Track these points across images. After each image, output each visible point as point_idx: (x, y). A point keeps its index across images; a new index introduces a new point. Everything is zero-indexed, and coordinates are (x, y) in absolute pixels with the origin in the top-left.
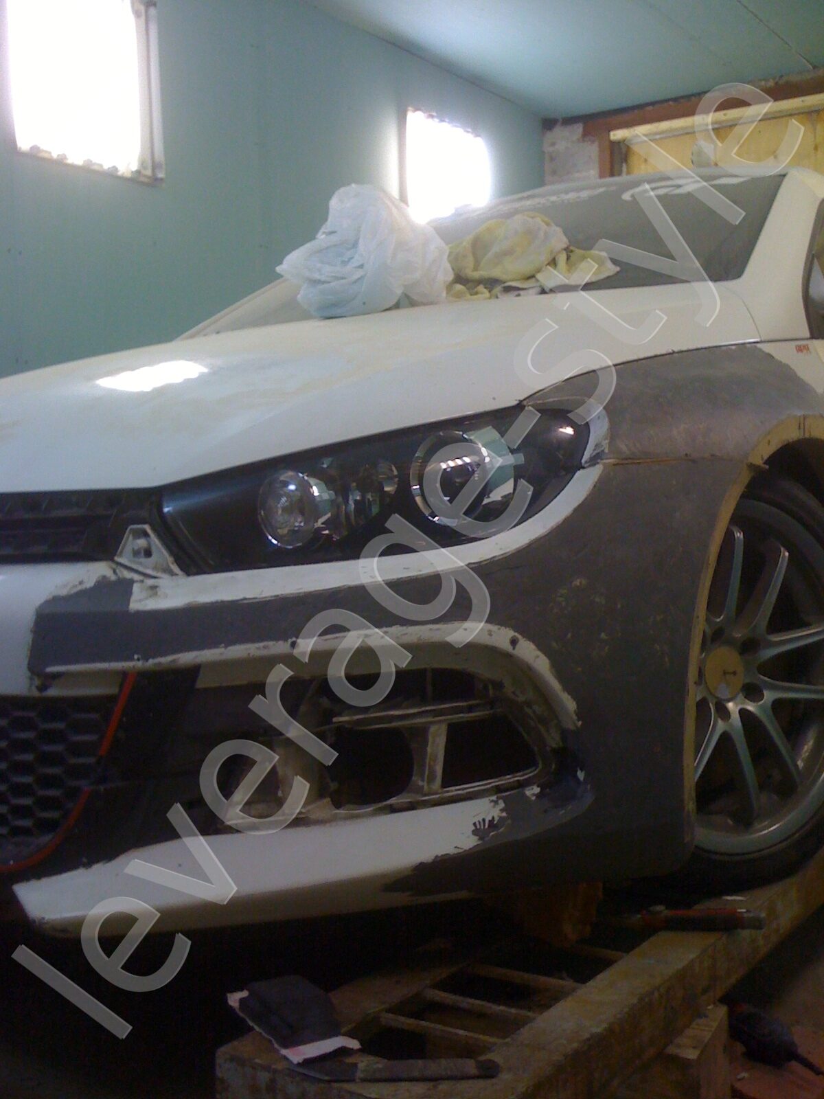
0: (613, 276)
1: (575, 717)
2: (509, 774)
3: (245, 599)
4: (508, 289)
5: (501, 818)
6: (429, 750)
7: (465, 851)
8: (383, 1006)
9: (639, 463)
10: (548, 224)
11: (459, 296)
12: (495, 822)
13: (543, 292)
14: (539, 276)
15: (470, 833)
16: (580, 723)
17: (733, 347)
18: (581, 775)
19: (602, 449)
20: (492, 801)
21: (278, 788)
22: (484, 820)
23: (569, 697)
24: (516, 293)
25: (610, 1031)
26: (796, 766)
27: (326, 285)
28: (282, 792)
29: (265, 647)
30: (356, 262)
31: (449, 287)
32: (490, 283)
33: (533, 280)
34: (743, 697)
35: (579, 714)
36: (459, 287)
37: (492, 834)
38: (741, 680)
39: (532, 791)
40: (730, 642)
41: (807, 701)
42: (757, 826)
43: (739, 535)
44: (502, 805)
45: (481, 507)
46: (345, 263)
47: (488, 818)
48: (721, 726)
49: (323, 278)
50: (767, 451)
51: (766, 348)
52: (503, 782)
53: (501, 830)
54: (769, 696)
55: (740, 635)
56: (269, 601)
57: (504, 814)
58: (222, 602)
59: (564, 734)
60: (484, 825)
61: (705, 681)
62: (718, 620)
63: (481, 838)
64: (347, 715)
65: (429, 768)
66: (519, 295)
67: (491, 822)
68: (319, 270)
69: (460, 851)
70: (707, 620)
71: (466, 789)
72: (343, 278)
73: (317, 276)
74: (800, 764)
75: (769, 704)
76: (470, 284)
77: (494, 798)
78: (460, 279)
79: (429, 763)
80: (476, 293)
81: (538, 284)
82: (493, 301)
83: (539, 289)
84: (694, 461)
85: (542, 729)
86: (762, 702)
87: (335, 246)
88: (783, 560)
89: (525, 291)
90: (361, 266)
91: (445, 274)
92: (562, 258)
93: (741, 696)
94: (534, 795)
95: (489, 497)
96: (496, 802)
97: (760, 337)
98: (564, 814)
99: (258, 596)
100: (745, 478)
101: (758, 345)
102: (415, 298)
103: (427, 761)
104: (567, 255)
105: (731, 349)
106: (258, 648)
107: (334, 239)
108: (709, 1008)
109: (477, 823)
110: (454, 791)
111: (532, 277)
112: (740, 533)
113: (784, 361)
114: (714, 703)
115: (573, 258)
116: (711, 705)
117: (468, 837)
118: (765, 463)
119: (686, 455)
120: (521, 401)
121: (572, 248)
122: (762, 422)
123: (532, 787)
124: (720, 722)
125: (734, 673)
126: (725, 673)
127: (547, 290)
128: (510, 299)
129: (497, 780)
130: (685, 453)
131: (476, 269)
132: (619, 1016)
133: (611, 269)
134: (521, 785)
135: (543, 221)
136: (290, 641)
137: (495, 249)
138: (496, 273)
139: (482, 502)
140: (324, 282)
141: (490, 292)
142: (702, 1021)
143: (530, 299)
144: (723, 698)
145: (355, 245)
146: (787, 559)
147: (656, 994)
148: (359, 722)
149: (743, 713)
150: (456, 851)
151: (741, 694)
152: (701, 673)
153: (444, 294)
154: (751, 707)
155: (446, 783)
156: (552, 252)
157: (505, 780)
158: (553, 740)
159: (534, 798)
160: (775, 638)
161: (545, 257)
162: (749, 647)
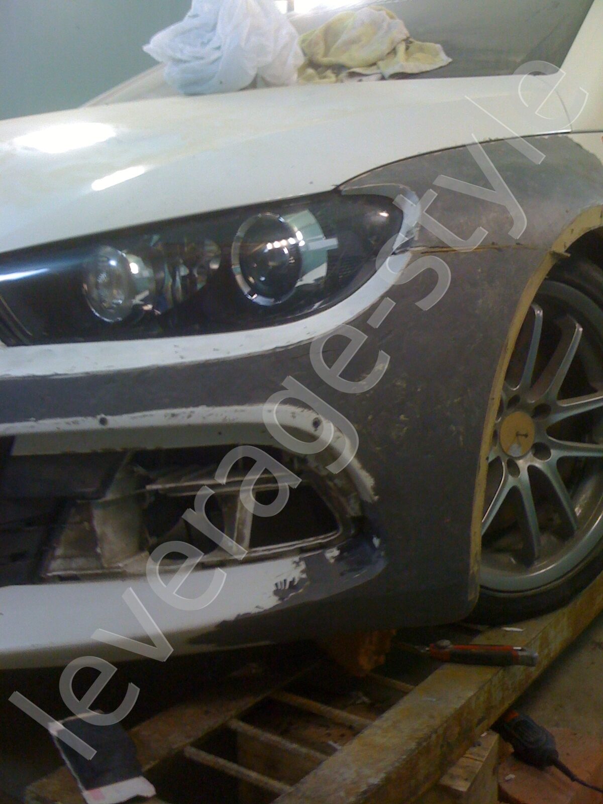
0: (445, 66)
1: (372, 493)
2: (312, 537)
3: (57, 374)
4: (353, 75)
5: (301, 580)
6: (238, 515)
7: (265, 610)
8: (188, 741)
9: (447, 251)
10: (392, 17)
11: (309, 79)
12: (296, 583)
13: (383, 78)
14: (380, 63)
15: (271, 593)
16: (376, 498)
17: (546, 137)
18: (376, 542)
19: (413, 236)
20: (295, 562)
21: (96, 545)
22: (285, 581)
23: (367, 474)
24: (359, 78)
25: (388, 780)
26: (574, 513)
27: (187, 65)
28: (101, 548)
29: (74, 423)
30: (214, 44)
31: (301, 70)
32: (338, 69)
33: (375, 67)
34: (532, 455)
35: (377, 489)
36: (310, 71)
37: (291, 595)
38: (532, 440)
39: (332, 553)
40: (525, 407)
41: (587, 458)
42: (537, 564)
43: (539, 313)
44: (303, 566)
45: (294, 291)
46: (204, 44)
47: (289, 580)
48: (511, 481)
49: (184, 58)
50: (569, 239)
51: (576, 138)
52: (307, 544)
53: (301, 591)
54: (555, 454)
55: (533, 402)
56: (81, 378)
57: (304, 576)
58: (34, 376)
59: (363, 505)
60: (285, 585)
61: (500, 443)
62: (515, 389)
63: (281, 599)
64: (160, 484)
65: (238, 531)
66: (360, 81)
67: (291, 583)
68: (182, 51)
69: (261, 610)
70: (505, 389)
71: (272, 549)
72: (202, 58)
73: (179, 56)
74: (578, 511)
75: (555, 462)
76: (320, 69)
77: (296, 559)
78: (312, 64)
79: (238, 527)
80: (325, 77)
81: (378, 71)
82: (338, 84)
83: (379, 76)
84: (499, 250)
85: (343, 499)
86: (549, 459)
87: (197, 28)
88: (577, 334)
89: (367, 77)
90: (219, 48)
91: (296, 58)
92: (402, 48)
93: (530, 455)
94: (333, 557)
95: (301, 281)
96: (297, 564)
97: (571, 128)
98: (358, 578)
99: (69, 373)
100: (547, 265)
101: (570, 136)
102: (268, 79)
103: (236, 525)
104: (407, 46)
105: (544, 139)
106: (68, 423)
107: (196, 22)
108: (483, 735)
109: (279, 585)
110: (261, 551)
111: (374, 64)
112: (540, 312)
113: (591, 151)
114: (506, 462)
115: (412, 48)
116: (503, 464)
117: (270, 597)
118: (566, 251)
119: (493, 243)
120: (338, 186)
121: (411, 39)
122: (567, 212)
123: (331, 550)
124: (510, 478)
125: (526, 436)
126: (518, 435)
127: (387, 76)
128: (353, 83)
129: (300, 542)
130: (491, 242)
131: (326, 54)
132: (397, 764)
133: (443, 59)
134: (324, 546)
135: (388, 14)
136: (99, 417)
137: (344, 37)
138: (343, 59)
139: (295, 284)
140: (185, 62)
141: (337, 76)
142: (475, 750)
143: (371, 85)
144: (514, 456)
145: (214, 28)
146: (581, 333)
147: (434, 736)
148: (171, 490)
149: (532, 470)
150: (257, 610)
151: (530, 453)
152: (495, 435)
153: (295, 76)
154: (539, 464)
155: (254, 543)
156: (392, 43)
157: (307, 542)
158: (353, 509)
159: (332, 561)
160: (564, 404)
161: (385, 48)
162: (541, 411)
